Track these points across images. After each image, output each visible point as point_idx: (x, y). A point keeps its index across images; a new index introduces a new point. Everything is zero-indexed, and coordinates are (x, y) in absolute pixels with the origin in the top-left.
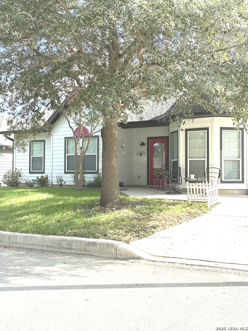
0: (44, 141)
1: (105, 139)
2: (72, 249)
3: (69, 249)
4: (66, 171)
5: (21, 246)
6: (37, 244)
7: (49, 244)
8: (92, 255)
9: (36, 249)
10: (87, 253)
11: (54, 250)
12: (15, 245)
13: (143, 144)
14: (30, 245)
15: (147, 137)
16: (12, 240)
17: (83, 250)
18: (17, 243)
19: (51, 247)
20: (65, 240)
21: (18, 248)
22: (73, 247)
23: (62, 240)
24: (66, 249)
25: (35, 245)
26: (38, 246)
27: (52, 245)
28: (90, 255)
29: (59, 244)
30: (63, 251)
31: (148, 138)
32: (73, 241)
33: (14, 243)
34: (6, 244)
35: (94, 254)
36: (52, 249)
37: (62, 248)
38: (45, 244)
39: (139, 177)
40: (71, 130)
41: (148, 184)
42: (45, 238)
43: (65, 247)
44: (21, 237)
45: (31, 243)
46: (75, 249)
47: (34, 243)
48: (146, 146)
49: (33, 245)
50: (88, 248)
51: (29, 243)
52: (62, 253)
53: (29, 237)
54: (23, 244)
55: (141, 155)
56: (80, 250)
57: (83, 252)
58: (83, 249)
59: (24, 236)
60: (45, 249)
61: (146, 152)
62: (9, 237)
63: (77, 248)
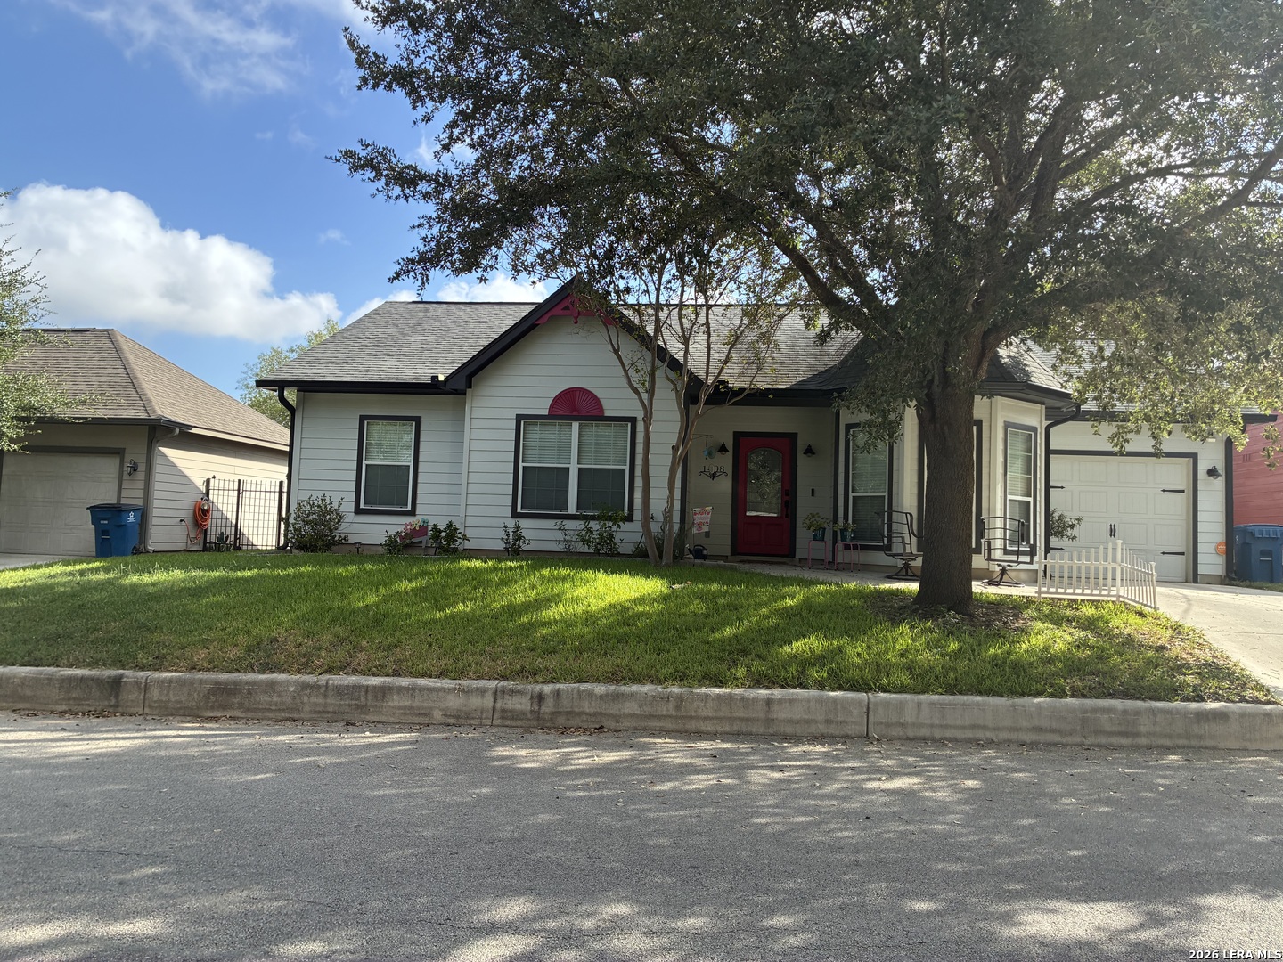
0: (418, 420)
2: (1136, 735)
3: (1125, 734)
5: (924, 732)
6: (990, 725)
7: (1045, 723)
8: (1214, 748)
9: (987, 739)
10: (1194, 742)
11: (1064, 741)
12: (895, 732)
14: (963, 727)
15: (735, 433)
16: (879, 716)
17: (1179, 736)
18: (903, 725)
19: (1053, 731)
21: (908, 739)
22: (1143, 729)
23: (1095, 710)
24: (1111, 734)
25: (985, 728)
26: (996, 729)
27: (1054, 725)
28: (1206, 748)
29: (1086, 722)
30: (1103, 740)
31: (737, 435)
32: (1138, 713)
33: (888, 725)
34: (851, 730)
35: (1222, 745)
36: (1057, 738)
37: (1098, 732)
38: (1024, 724)
41: (734, 552)
42: (1023, 706)
43: (1108, 728)
44: (919, 705)
45: (968, 723)
46: (1148, 735)
47: (981, 722)
48: (730, 455)
49: (974, 727)
50: (1196, 729)
51: (959, 722)
52: (1106, 747)
53: (956, 705)
54: (932, 726)
55: (713, 476)
56: (1170, 736)
58: (1181, 731)
59: (932, 704)
61: (729, 469)
62: (868, 708)
63: (1158, 729)
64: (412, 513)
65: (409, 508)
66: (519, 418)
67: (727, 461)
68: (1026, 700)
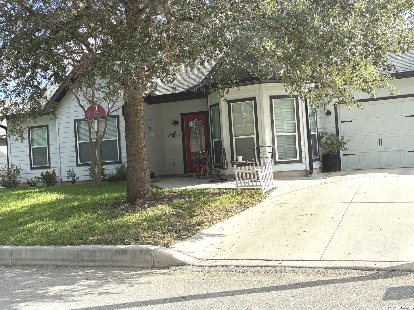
0: (47, 126)
1: (127, 118)
2: (95, 261)
3: (91, 261)
4: (79, 163)
5: (28, 262)
6: (48, 258)
7: (65, 257)
8: (122, 266)
9: (47, 264)
10: (115, 264)
11: (71, 264)
12: (20, 262)
13: (176, 123)
14: (40, 260)
16: (14, 256)
17: (110, 261)
18: (22, 259)
19: (68, 260)
20: (86, 250)
21: (24, 265)
22: (97, 258)
23: (82, 250)
24: (87, 261)
25: (46, 260)
26: (50, 260)
27: (68, 258)
28: (119, 266)
29: (78, 256)
30: (84, 264)
31: (182, 115)
32: (96, 251)
33: (17, 260)
34: (7, 262)
35: (125, 265)
36: (69, 263)
37: (83, 260)
38: (59, 258)
39: (174, 164)
40: (83, 109)
41: (185, 172)
42: (59, 250)
43: (86, 258)
44: (27, 251)
45: (41, 258)
46: (100, 261)
47: (45, 258)
48: (180, 125)
49: (43, 259)
50: (116, 258)
51: (39, 258)
52: (83, 267)
53: (38, 250)
54: (30, 259)
55: (174, 136)
56: (106, 261)
57: (111, 264)
58: (110, 259)
59: (31, 250)
60: (60, 263)
61: (180, 132)
62: (11, 253)
63: (102, 258)
64: (49, 167)
65: (48, 165)
66: (75, 121)
67: (178, 128)
68: (59, 248)
